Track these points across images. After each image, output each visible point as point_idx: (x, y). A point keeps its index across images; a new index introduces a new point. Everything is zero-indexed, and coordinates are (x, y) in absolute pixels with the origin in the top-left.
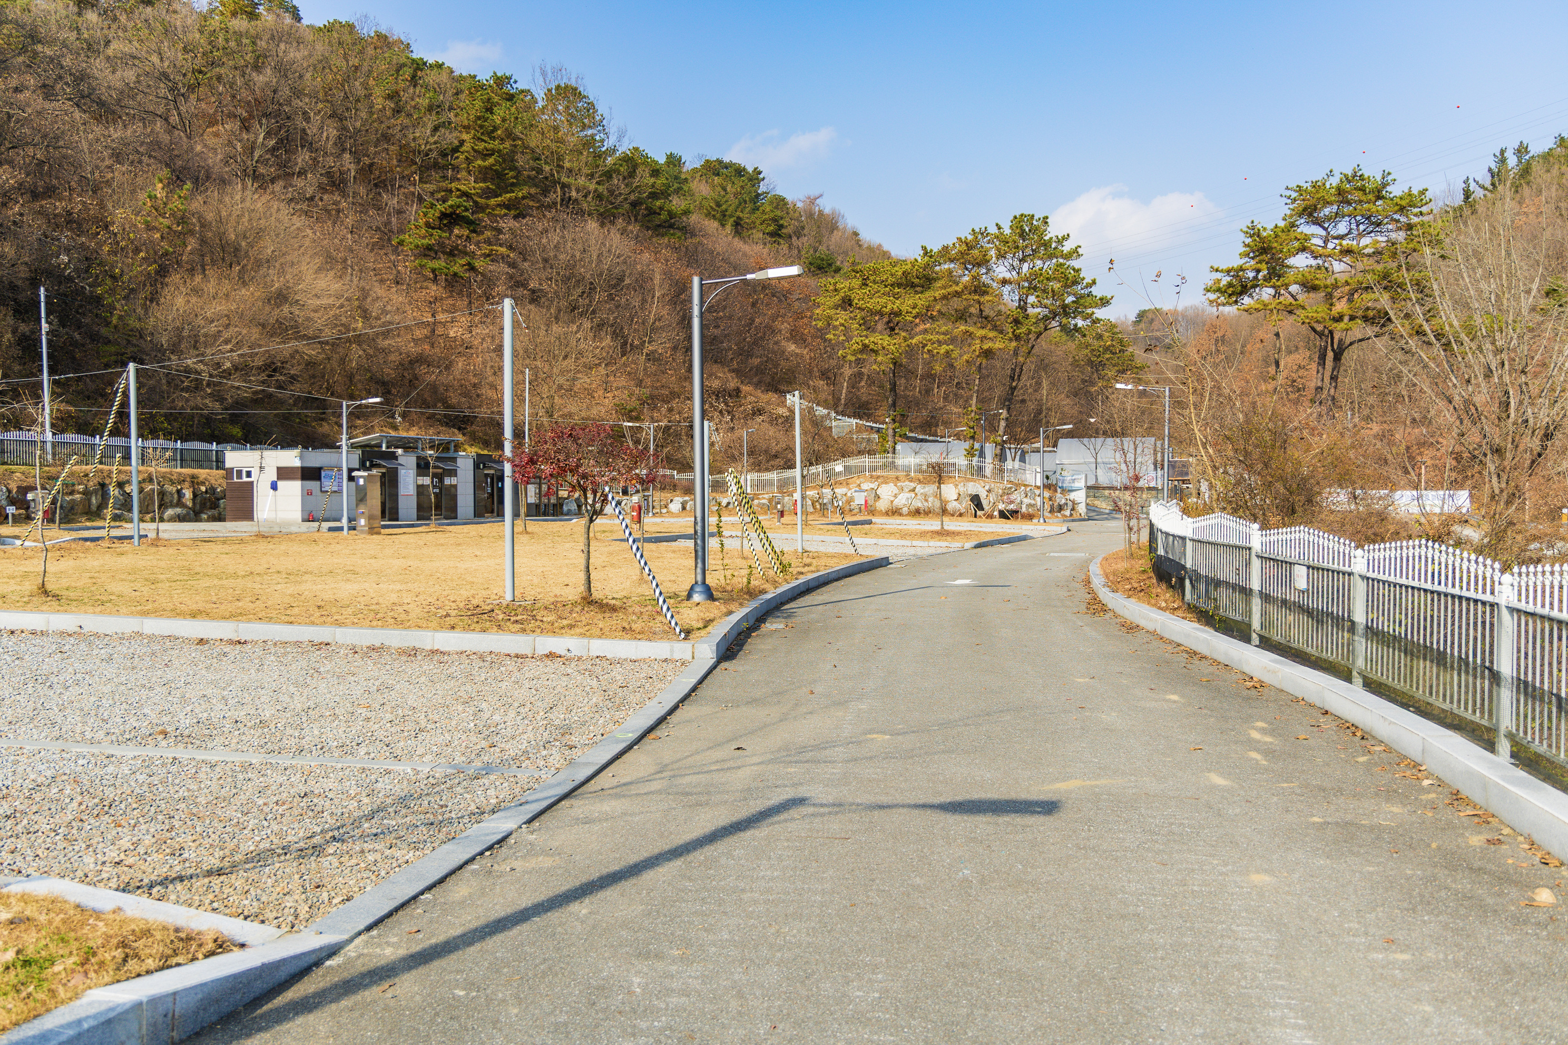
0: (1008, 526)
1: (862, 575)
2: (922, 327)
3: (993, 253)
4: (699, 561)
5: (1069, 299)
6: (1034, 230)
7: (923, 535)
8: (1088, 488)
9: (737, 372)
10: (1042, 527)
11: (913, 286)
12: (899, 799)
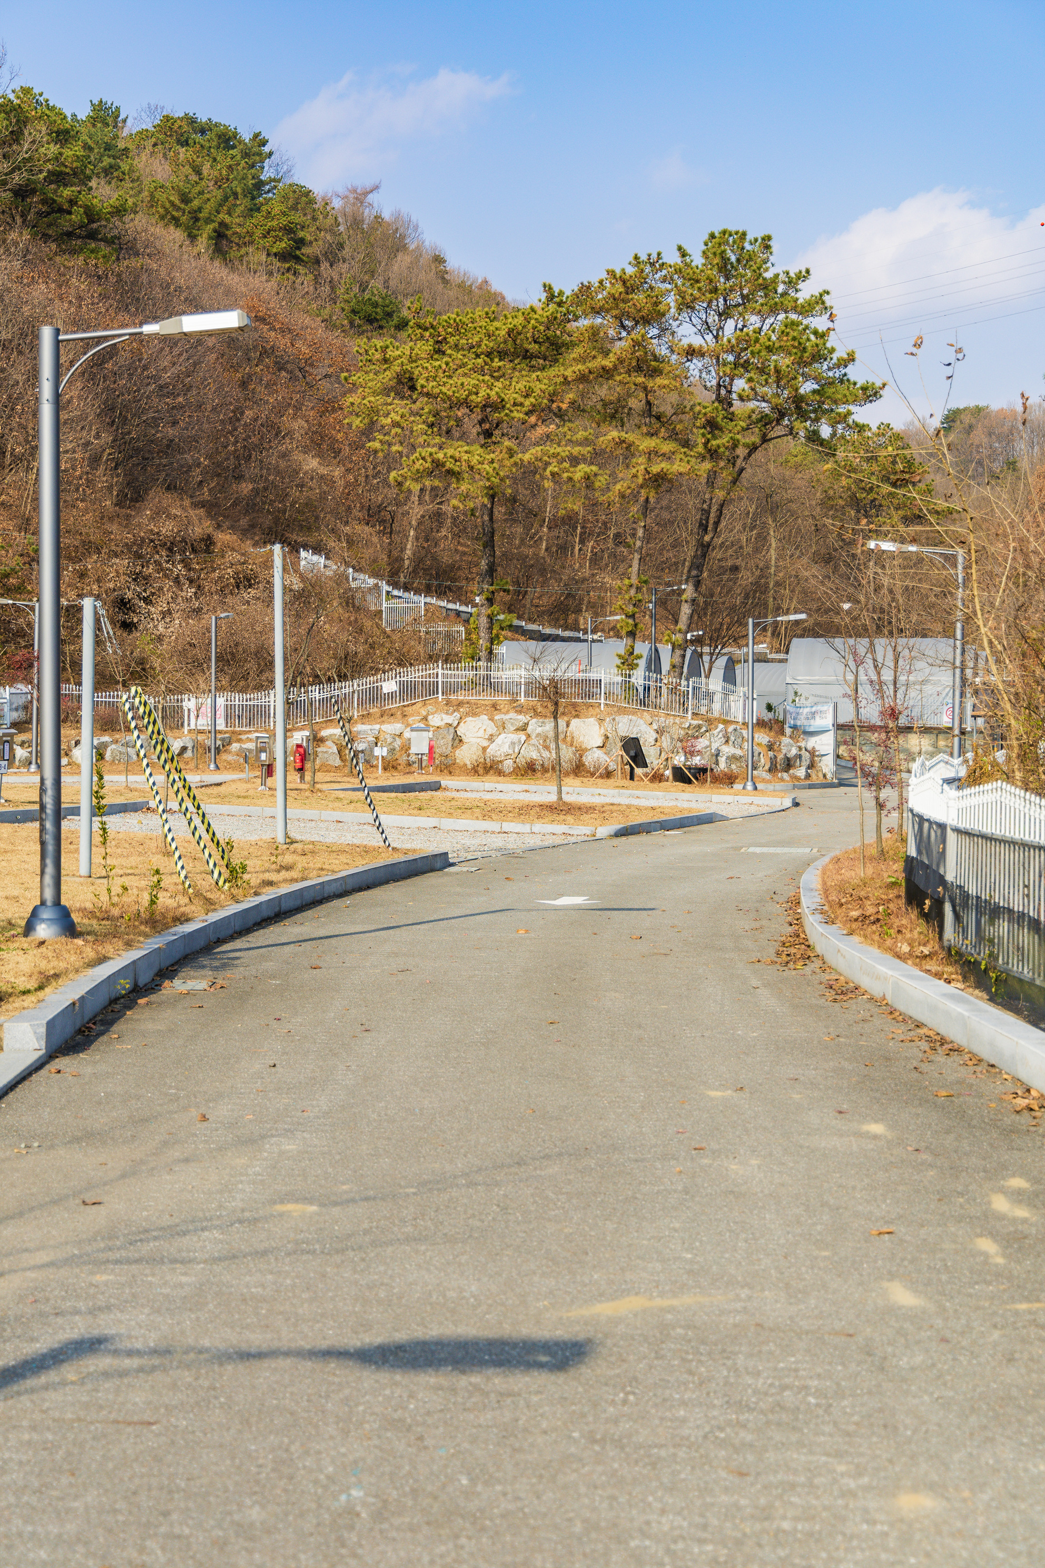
0: (686, 796)
1: (391, 886)
2: (541, 430)
3: (671, 300)
4: (49, 862)
5: (807, 387)
6: (746, 259)
7: (523, 811)
8: (840, 727)
9: (211, 508)
10: (748, 799)
11: (527, 356)
12: (287, 1337)
